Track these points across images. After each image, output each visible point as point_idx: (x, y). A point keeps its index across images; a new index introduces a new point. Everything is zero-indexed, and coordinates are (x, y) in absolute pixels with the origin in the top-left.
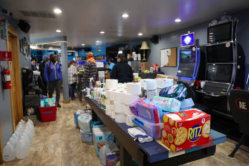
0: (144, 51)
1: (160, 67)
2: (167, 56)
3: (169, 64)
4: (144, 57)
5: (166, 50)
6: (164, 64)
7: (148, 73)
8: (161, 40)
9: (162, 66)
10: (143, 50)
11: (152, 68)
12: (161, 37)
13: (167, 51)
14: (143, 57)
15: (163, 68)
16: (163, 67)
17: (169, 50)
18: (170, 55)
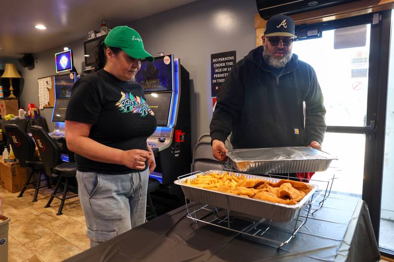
0: (11, 81)
1: (39, 110)
2: (47, 90)
3: (50, 103)
4: (12, 92)
5: (45, 80)
6: (44, 104)
7: (12, 119)
8: (37, 62)
9: (41, 107)
10: (8, 79)
11: (21, 111)
12: (37, 58)
13: (47, 82)
14: (10, 91)
15: (43, 111)
16: (43, 108)
17: (49, 79)
18: (51, 88)
